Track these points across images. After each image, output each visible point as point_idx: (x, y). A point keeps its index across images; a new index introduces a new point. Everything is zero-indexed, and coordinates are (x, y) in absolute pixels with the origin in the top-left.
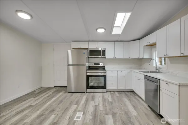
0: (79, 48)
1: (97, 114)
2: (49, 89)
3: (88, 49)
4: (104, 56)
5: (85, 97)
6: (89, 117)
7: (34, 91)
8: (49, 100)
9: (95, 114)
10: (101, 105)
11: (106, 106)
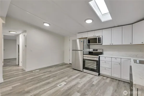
0: (82, 38)
1: (72, 88)
2: (66, 64)
3: (87, 38)
4: (100, 43)
5: (79, 74)
6: (66, 88)
7: (59, 64)
8: (59, 70)
9: (71, 88)
10: (82, 84)
11: (85, 86)
